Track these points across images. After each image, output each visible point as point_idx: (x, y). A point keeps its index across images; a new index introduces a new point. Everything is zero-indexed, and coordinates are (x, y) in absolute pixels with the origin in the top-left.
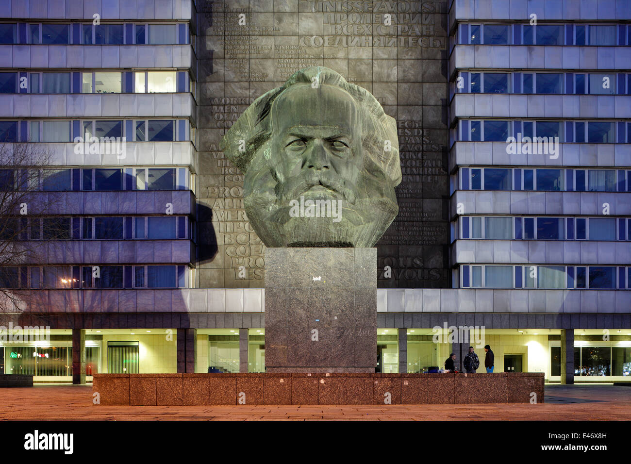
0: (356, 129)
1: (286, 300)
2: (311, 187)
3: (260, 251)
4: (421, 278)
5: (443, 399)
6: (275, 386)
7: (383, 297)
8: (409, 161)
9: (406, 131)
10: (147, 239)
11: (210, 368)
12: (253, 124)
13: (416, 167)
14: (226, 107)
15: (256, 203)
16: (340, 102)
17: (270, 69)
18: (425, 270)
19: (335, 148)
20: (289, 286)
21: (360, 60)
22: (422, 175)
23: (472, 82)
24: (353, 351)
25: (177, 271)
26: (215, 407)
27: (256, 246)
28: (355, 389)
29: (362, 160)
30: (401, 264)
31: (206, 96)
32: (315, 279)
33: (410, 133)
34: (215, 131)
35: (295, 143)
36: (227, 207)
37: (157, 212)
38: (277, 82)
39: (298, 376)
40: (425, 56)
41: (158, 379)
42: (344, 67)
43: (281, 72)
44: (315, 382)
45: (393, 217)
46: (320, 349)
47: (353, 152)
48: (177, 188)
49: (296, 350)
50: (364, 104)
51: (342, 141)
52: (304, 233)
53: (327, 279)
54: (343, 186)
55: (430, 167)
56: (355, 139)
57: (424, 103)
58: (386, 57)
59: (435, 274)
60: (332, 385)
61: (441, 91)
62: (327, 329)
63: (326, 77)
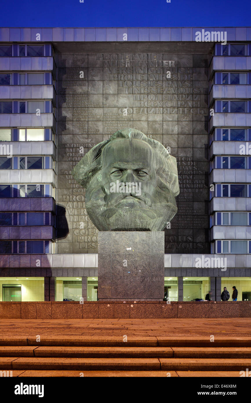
0: (152, 164)
1: (110, 261)
2: (125, 197)
3: (94, 233)
4: (192, 248)
5: (202, 315)
6: (104, 309)
7: (168, 259)
8: (185, 180)
9: (183, 162)
10: (26, 225)
11: (64, 300)
12: (91, 161)
13: (189, 184)
14: (74, 149)
15: (93, 206)
16: (143, 149)
17: (100, 127)
18: (194, 243)
19: (140, 175)
20: (112, 253)
21: (155, 121)
22: (193, 188)
23: (223, 134)
24: (150, 290)
25: (44, 244)
26: (70, 320)
27: (92, 229)
28: (151, 310)
29: (156, 181)
30: (180, 240)
31: (62, 142)
32: (128, 249)
33: (185, 164)
34: (67, 163)
35: (116, 172)
36: (74, 207)
37: (32, 210)
38: (105, 134)
39: (118, 303)
40: (195, 119)
41: (37, 305)
42: (145, 126)
43: (108, 129)
44: (128, 306)
45: (174, 214)
46: (131, 289)
47: (150, 177)
48: (45, 196)
49: (116, 289)
50: (157, 150)
51: (144, 171)
52: (121, 223)
53: (135, 249)
54: (144, 196)
55: (198, 184)
56: (152, 170)
57: (194, 147)
58: (171, 120)
59: (200, 245)
60: (138, 308)
61: (204, 140)
62: (135, 277)
63: (135, 135)
